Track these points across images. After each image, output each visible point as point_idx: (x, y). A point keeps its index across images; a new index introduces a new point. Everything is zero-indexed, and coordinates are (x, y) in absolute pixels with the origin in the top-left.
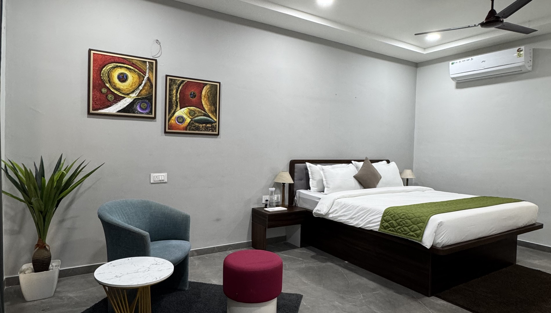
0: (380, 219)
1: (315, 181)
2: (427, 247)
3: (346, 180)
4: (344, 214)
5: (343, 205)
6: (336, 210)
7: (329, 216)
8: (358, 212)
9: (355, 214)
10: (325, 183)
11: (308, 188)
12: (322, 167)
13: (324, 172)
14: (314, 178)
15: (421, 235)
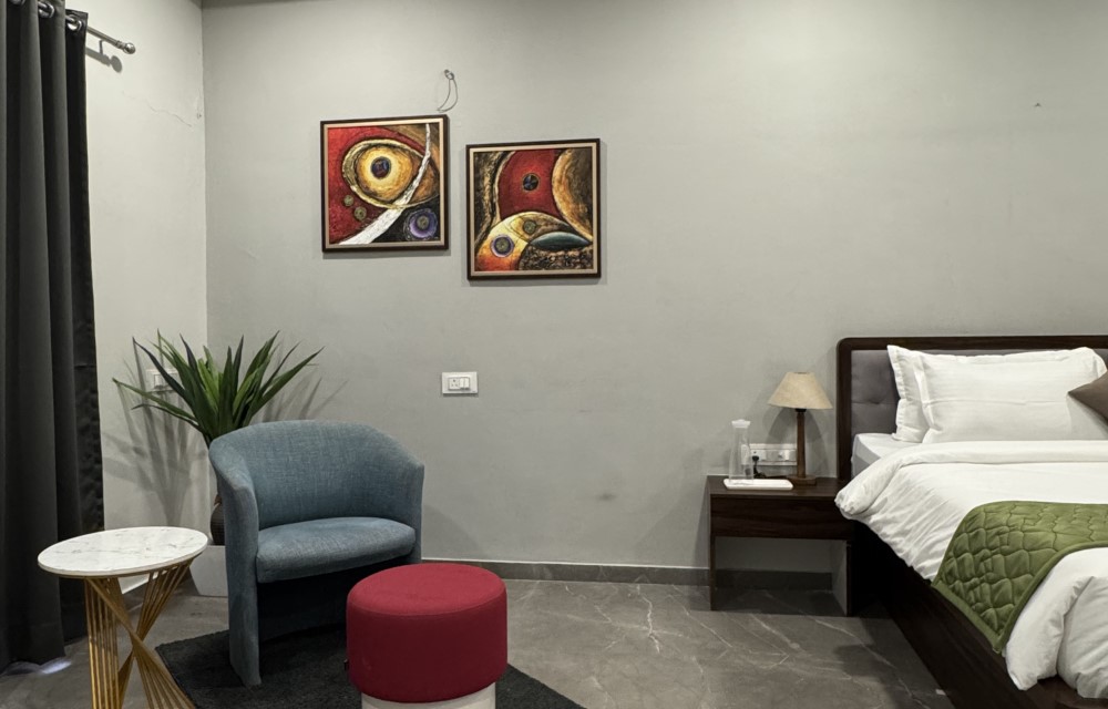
0: (945, 546)
1: (911, 407)
2: (1016, 681)
3: (1023, 404)
4: (894, 518)
6: (886, 500)
8: (919, 513)
10: (928, 411)
11: (891, 428)
13: (926, 377)
14: (910, 397)
15: (1007, 626)
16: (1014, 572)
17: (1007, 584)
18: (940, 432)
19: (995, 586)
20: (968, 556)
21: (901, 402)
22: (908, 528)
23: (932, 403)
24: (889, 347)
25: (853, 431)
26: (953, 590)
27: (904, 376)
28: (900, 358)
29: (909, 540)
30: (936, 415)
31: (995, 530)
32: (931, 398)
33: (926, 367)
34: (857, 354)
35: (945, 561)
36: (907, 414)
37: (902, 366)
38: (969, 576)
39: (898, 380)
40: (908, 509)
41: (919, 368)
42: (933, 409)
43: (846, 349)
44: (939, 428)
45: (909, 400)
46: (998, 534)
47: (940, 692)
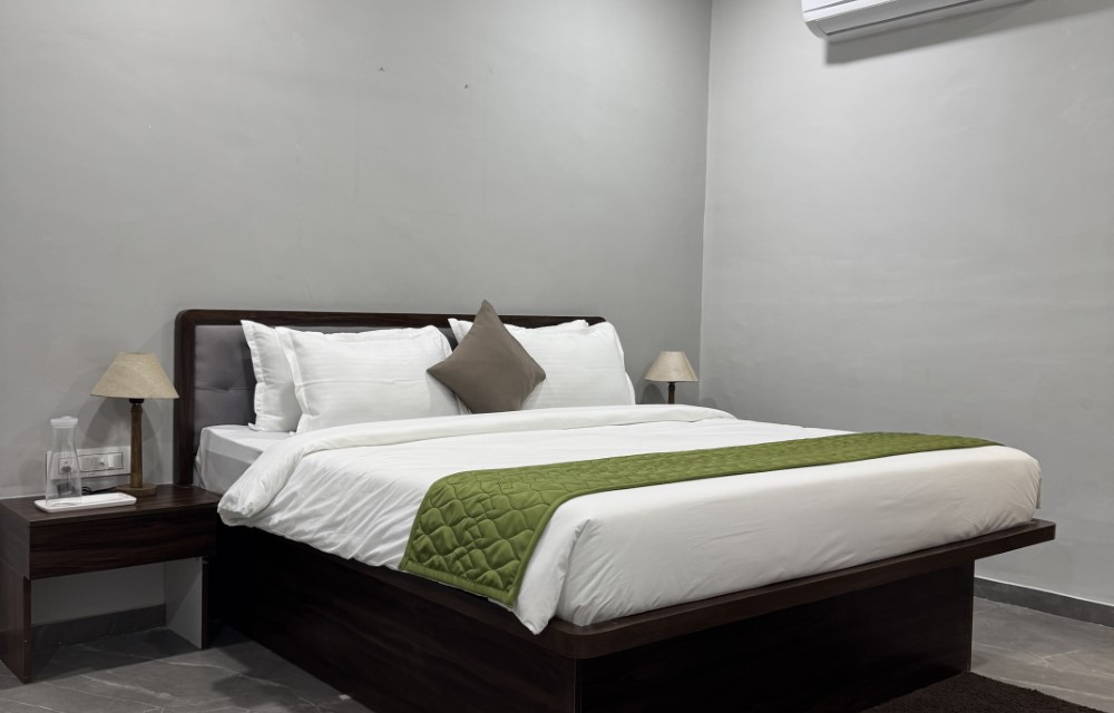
0: (409, 523)
1: (273, 391)
2: (531, 628)
3: (392, 383)
4: (314, 511)
5: (318, 475)
6: (294, 494)
7: (269, 520)
8: (354, 500)
9: (345, 508)
10: (301, 394)
11: (248, 417)
12: (291, 334)
13: (299, 355)
14: (272, 380)
15: (514, 581)
16: (510, 530)
17: (505, 545)
18: (316, 417)
19: (488, 550)
20: (445, 529)
21: (258, 386)
22: (340, 518)
23: (305, 385)
24: (243, 321)
25: (197, 424)
26: (432, 566)
27: (261, 355)
28: (257, 335)
29: (343, 532)
30: (310, 397)
31: (474, 499)
32: (304, 379)
33: (296, 345)
34: (203, 331)
35: (410, 541)
36: (266, 400)
37: (259, 345)
38: (450, 546)
39: (255, 360)
40: (335, 499)
41: (289, 346)
42: (306, 391)
43: (187, 325)
44: (313, 412)
45: (268, 383)
46: (479, 501)
47: (344, 697)
